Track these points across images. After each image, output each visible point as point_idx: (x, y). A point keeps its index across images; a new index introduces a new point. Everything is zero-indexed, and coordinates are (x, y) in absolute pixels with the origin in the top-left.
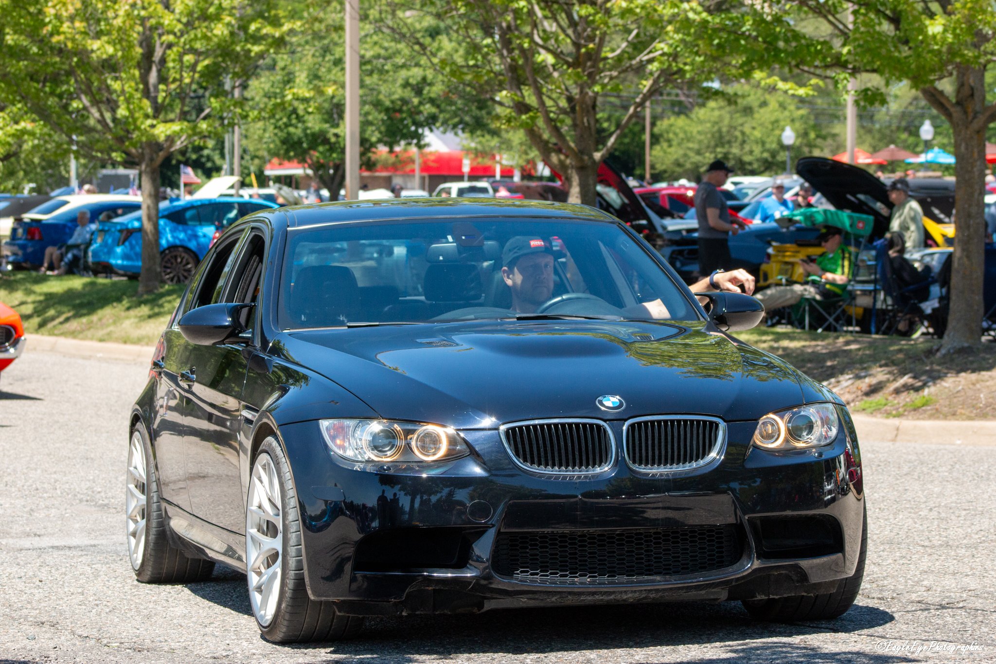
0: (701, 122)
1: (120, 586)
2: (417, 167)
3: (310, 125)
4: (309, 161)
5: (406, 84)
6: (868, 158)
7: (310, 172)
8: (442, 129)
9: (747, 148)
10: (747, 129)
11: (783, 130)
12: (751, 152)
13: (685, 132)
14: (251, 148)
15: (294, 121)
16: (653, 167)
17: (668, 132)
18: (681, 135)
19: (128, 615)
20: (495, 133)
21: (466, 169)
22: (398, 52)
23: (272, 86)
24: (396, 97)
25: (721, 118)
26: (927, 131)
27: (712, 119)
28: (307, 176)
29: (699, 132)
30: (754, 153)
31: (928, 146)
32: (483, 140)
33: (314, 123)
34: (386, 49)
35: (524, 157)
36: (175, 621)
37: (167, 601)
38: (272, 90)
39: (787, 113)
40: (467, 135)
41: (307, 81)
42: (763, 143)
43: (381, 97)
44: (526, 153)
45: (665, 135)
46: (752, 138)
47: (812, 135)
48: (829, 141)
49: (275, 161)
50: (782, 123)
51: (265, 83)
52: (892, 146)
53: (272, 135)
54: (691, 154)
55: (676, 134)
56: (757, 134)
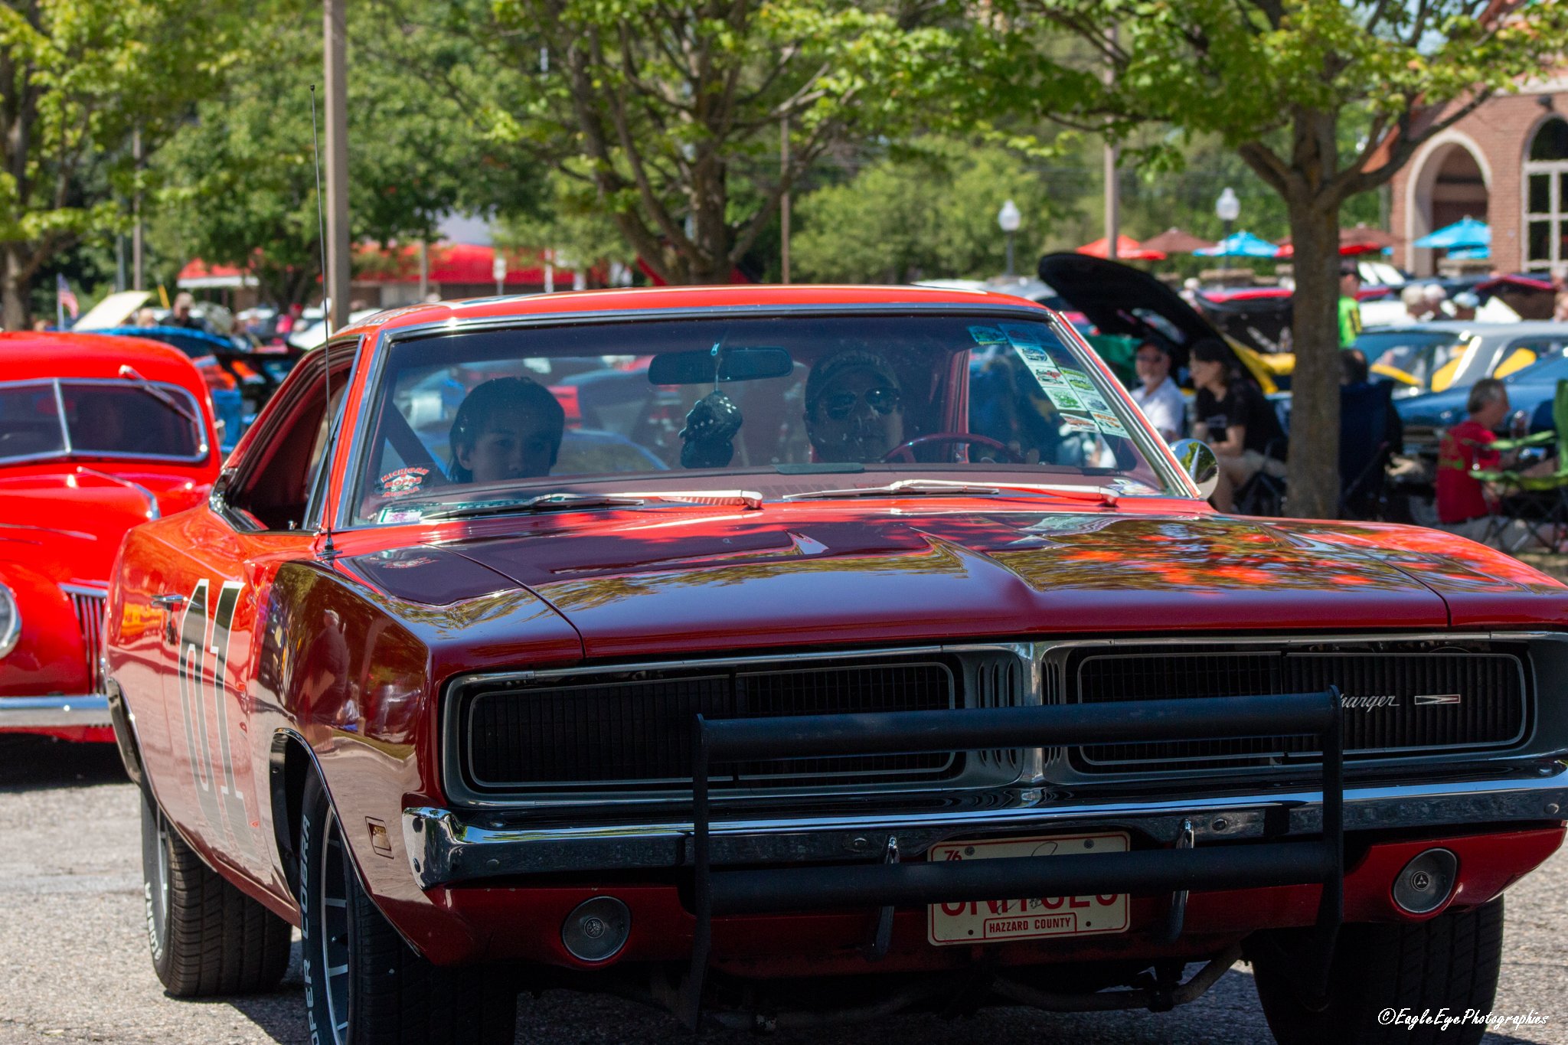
0: (868, 195)
1: (46, 941)
2: (422, 271)
3: (254, 207)
4: (252, 264)
5: (409, 140)
6: (1134, 249)
7: (253, 281)
8: (464, 213)
9: (943, 235)
10: (942, 205)
11: (999, 207)
12: (949, 242)
13: (845, 212)
14: (157, 246)
15: (230, 203)
16: (794, 267)
17: (819, 211)
18: (839, 217)
19: (69, 986)
20: (548, 218)
21: (500, 274)
22: (395, 91)
23: (194, 147)
24: (389, 161)
25: (902, 189)
26: (1228, 207)
27: (889, 190)
28: (247, 289)
29: (868, 212)
30: (953, 244)
31: (1228, 229)
32: (528, 229)
33: (262, 204)
34: (374, 87)
35: (592, 254)
36: (144, 994)
37: (125, 963)
38: (194, 153)
39: (1004, 180)
40: (504, 220)
41: (249, 138)
42: (968, 228)
43: (368, 161)
44: (593, 247)
45: (814, 215)
46: (951, 219)
47: (1044, 214)
48: (1070, 223)
49: (199, 265)
50: (997, 195)
51: (182, 141)
52: (1173, 231)
53: (196, 225)
54: (855, 244)
55: (831, 216)
56: (959, 213)
